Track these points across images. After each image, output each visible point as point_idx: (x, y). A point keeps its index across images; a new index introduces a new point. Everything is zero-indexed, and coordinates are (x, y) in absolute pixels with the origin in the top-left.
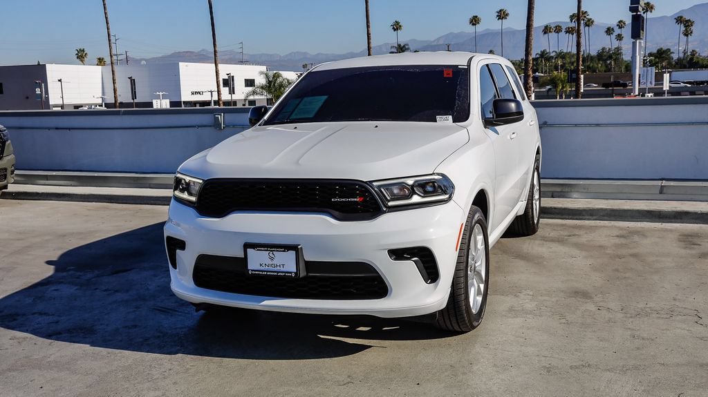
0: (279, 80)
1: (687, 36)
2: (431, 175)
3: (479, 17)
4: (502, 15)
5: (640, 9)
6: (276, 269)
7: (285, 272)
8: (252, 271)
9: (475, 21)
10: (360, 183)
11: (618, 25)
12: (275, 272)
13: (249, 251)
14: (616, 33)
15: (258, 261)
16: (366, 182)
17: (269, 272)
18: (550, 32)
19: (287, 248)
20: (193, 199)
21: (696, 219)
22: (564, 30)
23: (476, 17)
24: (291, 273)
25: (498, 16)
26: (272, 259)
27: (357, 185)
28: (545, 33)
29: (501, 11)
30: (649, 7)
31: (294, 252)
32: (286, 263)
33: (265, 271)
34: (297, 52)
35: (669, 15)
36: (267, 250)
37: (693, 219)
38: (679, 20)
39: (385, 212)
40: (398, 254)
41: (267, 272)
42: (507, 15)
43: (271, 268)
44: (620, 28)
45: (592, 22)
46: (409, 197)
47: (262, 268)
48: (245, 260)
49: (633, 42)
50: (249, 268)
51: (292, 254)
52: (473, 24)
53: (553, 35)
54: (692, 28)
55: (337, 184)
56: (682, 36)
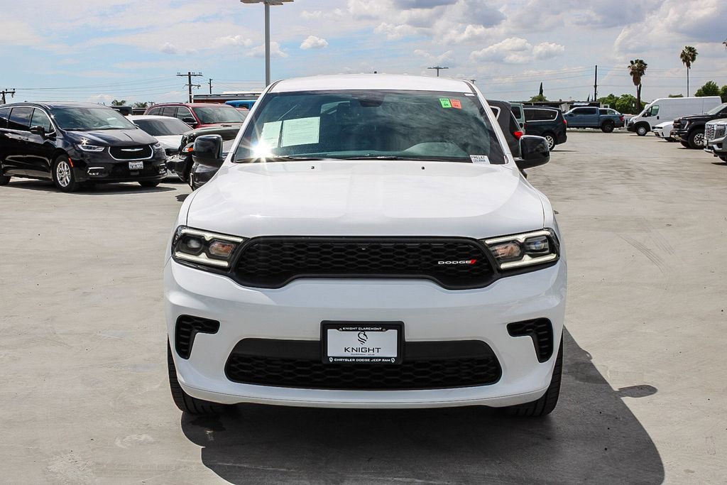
6: (367, 354)
8: (334, 358)
12: (367, 358)
19: (385, 326)
20: (225, 264)
24: (390, 358)
26: (362, 341)
33: (352, 358)
36: (357, 330)
43: (360, 354)
50: (329, 355)
51: (393, 333)
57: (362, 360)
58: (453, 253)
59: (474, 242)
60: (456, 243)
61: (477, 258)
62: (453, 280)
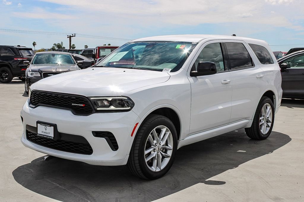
2: (121, 96)
16: (87, 97)
19: (51, 125)
24: (51, 137)
26: (46, 129)
40: (97, 134)
43: (45, 134)
46: (109, 106)
57: (45, 136)
58: (77, 101)
59: (85, 98)
60: (79, 98)
61: (86, 104)
62: (78, 111)
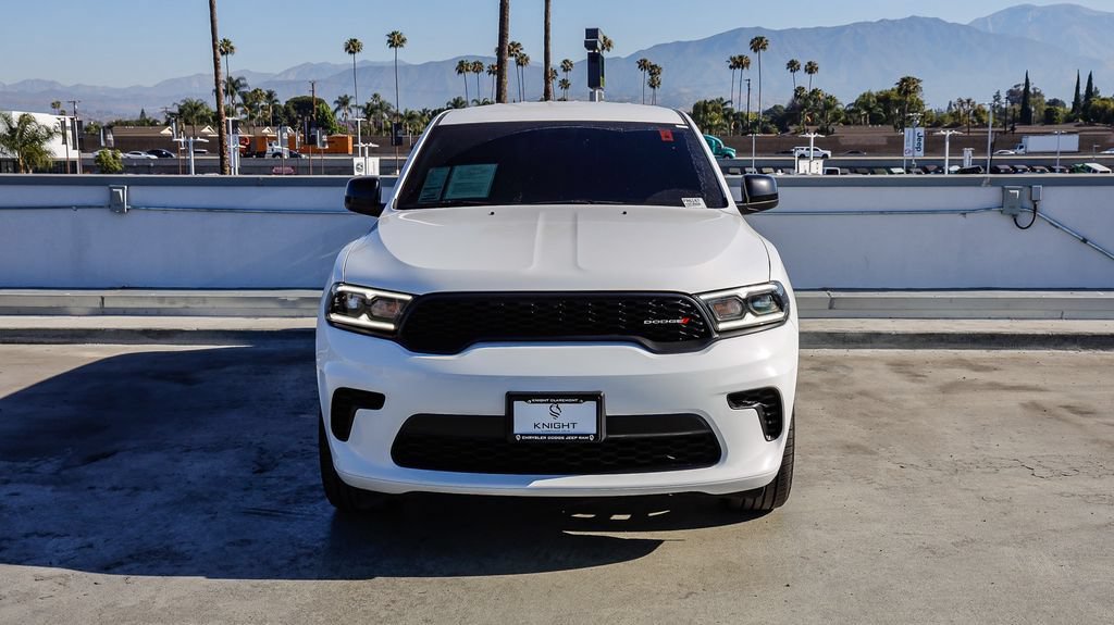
0: (30, 128)
1: (654, 87)
3: (359, 40)
4: (397, 41)
5: (599, 46)
7: (578, 435)
9: (353, 47)
10: (683, 296)
11: (562, 66)
13: (517, 404)
14: (559, 78)
15: (530, 421)
17: (551, 435)
18: (467, 70)
21: (890, 342)
22: (486, 69)
23: (355, 40)
25: (389, 41)
27: (678, 299)
28: (460, 72)
29: (393, 34)
30: (608, 45)
31: (595, 403)
32: (580, 421)
34: (38, 81)
35: (623, 57)
37: (885, 342)
38: (643, 64)
39: (717, 340)
41: (547, 435)
42: (403, 41)
44: (566, 70)
45: (527, 60)
47: (537, 431)
48: (508, 419)
49: (591, 93)
52: (350, 52)
53: (470, 75)
54: (660, 77)
55: (650, 299)
56: (647, 87)
